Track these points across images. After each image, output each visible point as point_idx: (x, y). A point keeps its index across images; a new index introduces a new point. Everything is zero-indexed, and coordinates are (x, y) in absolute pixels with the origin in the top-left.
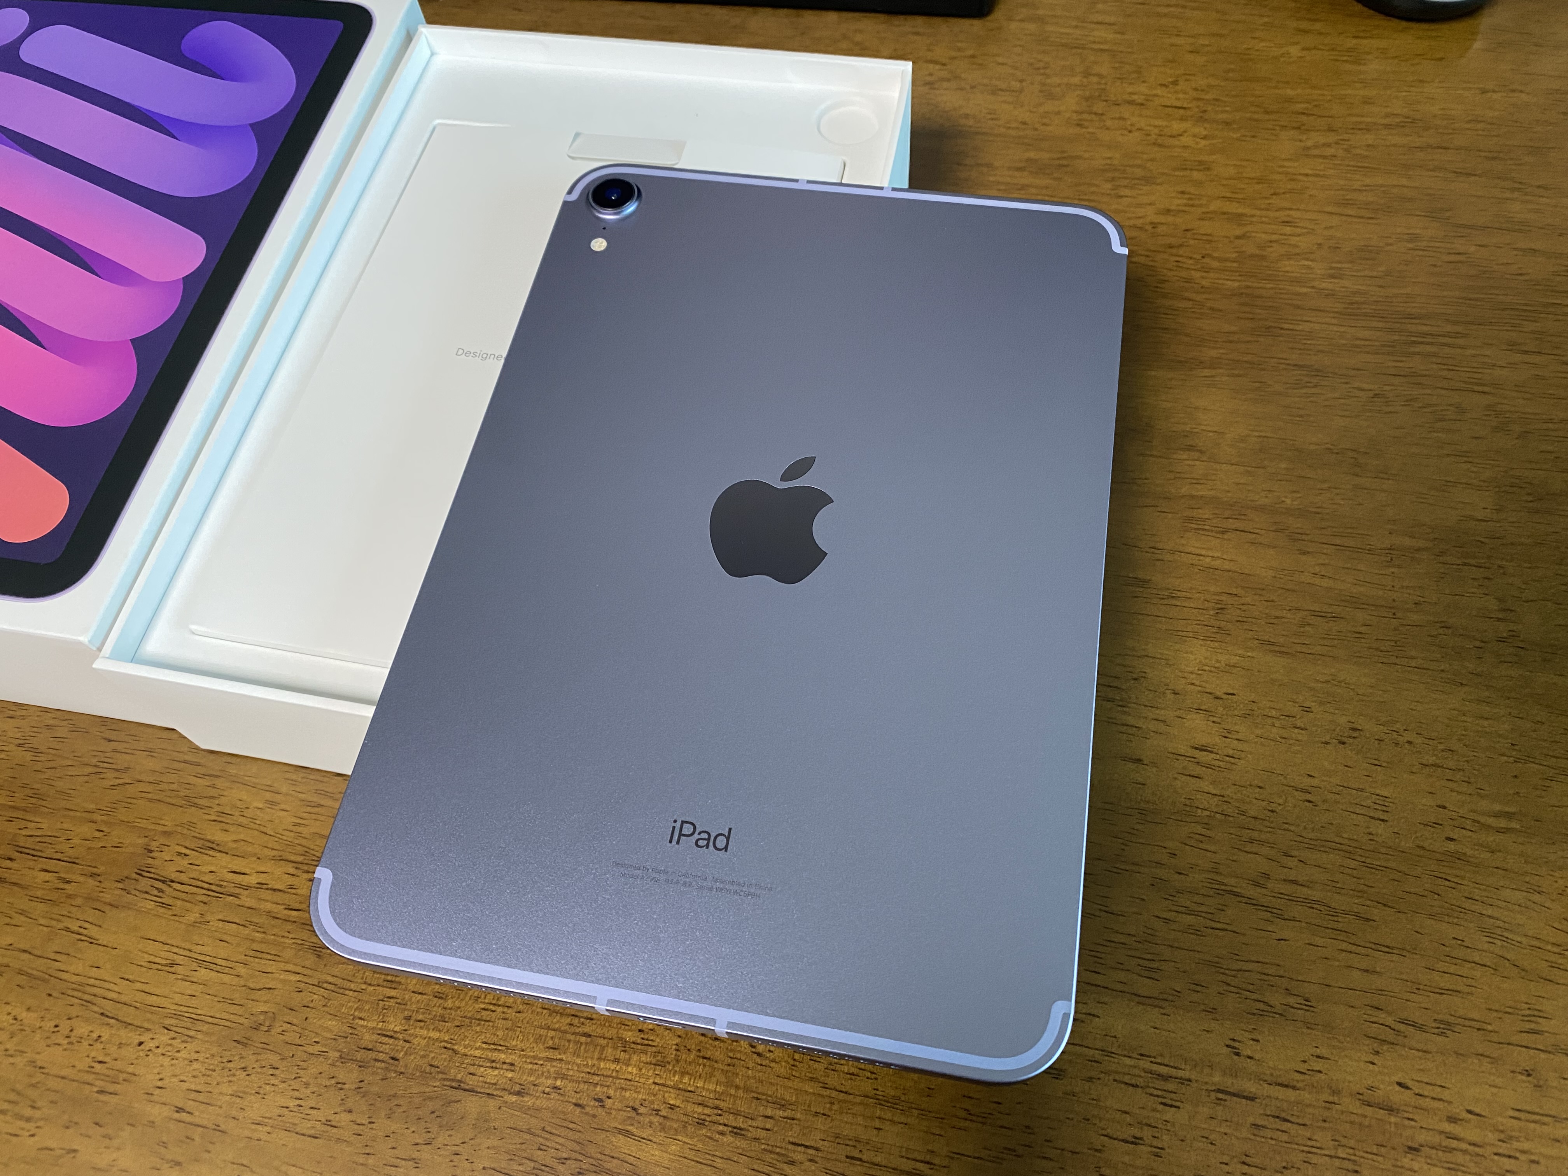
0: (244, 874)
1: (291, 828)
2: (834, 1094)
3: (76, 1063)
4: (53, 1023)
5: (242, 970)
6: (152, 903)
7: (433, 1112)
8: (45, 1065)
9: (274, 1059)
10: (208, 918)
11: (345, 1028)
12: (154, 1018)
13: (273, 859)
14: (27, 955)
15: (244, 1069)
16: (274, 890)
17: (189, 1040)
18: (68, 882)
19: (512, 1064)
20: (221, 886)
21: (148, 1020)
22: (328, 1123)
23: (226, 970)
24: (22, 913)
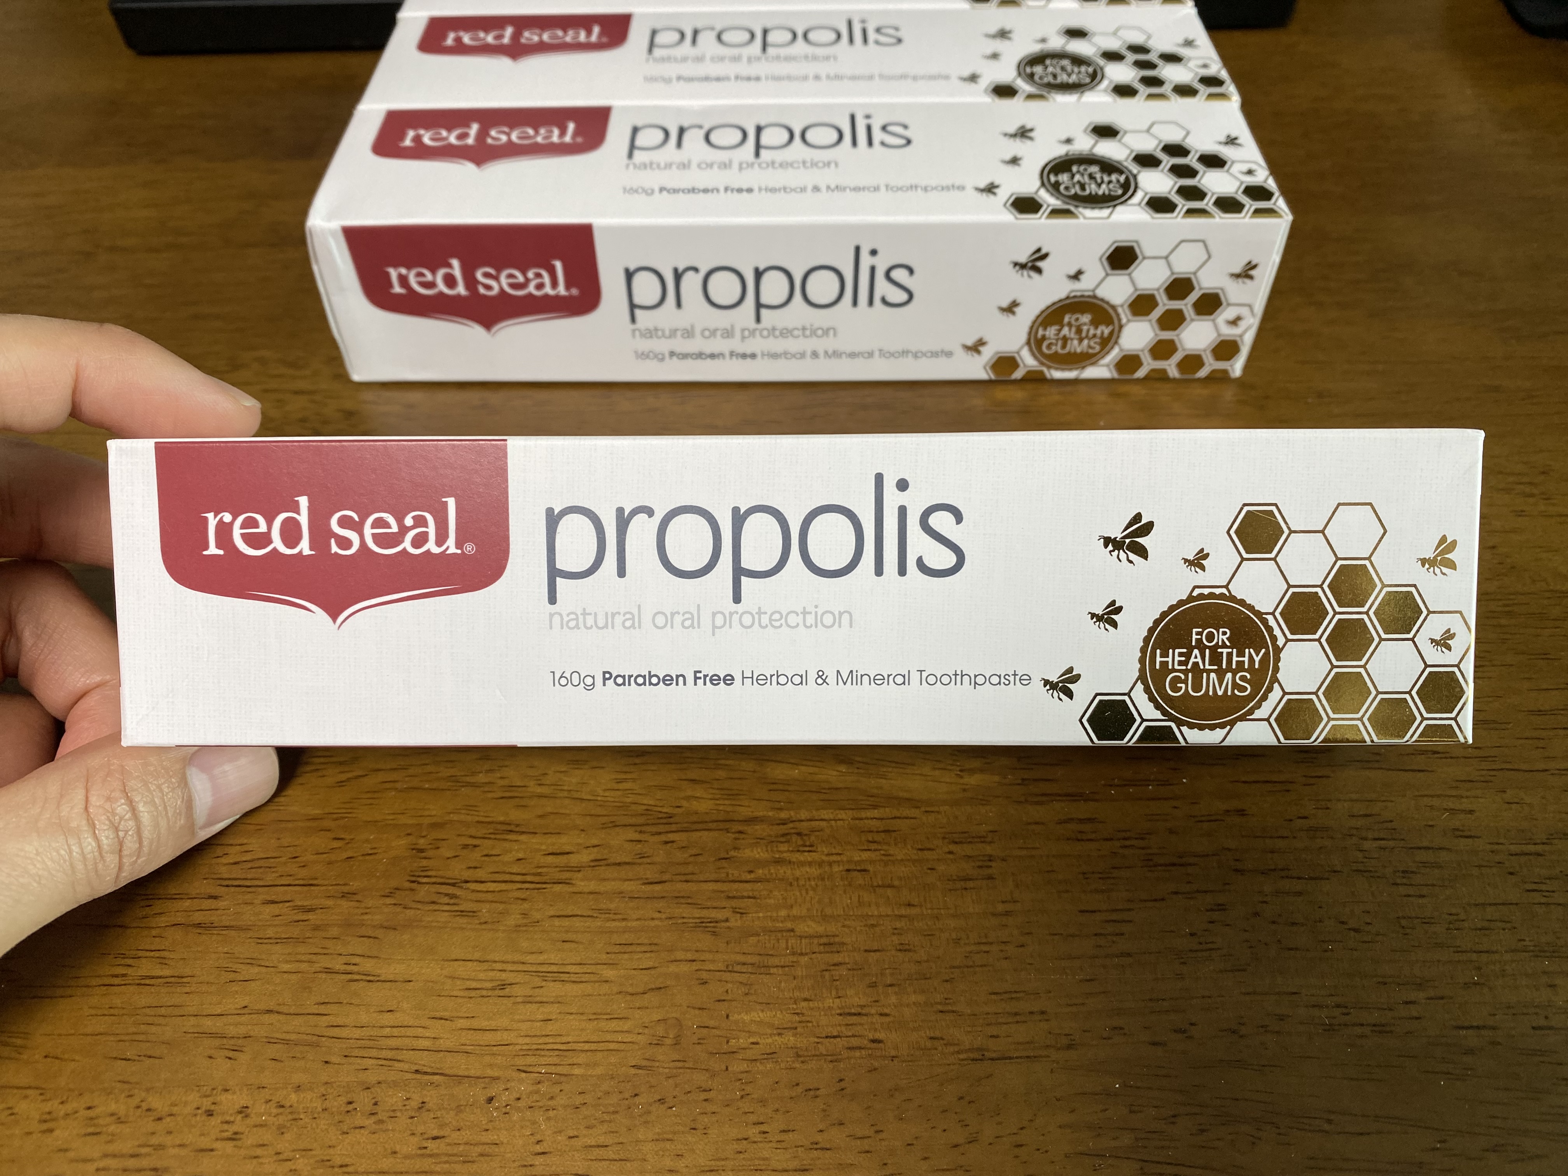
0: (568, 853)
1: (616, 786)
2: (1474, 956)
3: (398, 1148)
4: (343, 1100)
5: (609, 973)
6: (447, 914)
7: (961, 1098)
8: (348, 1161)
9: (700, 1078)
10: (537, 916)
11: (788, 1017)
12: (499, 1060)
13: (604, 827)
14: (274, 1018)
15: (661, 1101)
16: (619, 864)
17: (563, 1079)
18: (311, 910)
19: (1043, 1013)
20: (539, 874)
21: (491, 1066)
22: (815, 1146)
23: (586, 977)
24: (251, 962)
